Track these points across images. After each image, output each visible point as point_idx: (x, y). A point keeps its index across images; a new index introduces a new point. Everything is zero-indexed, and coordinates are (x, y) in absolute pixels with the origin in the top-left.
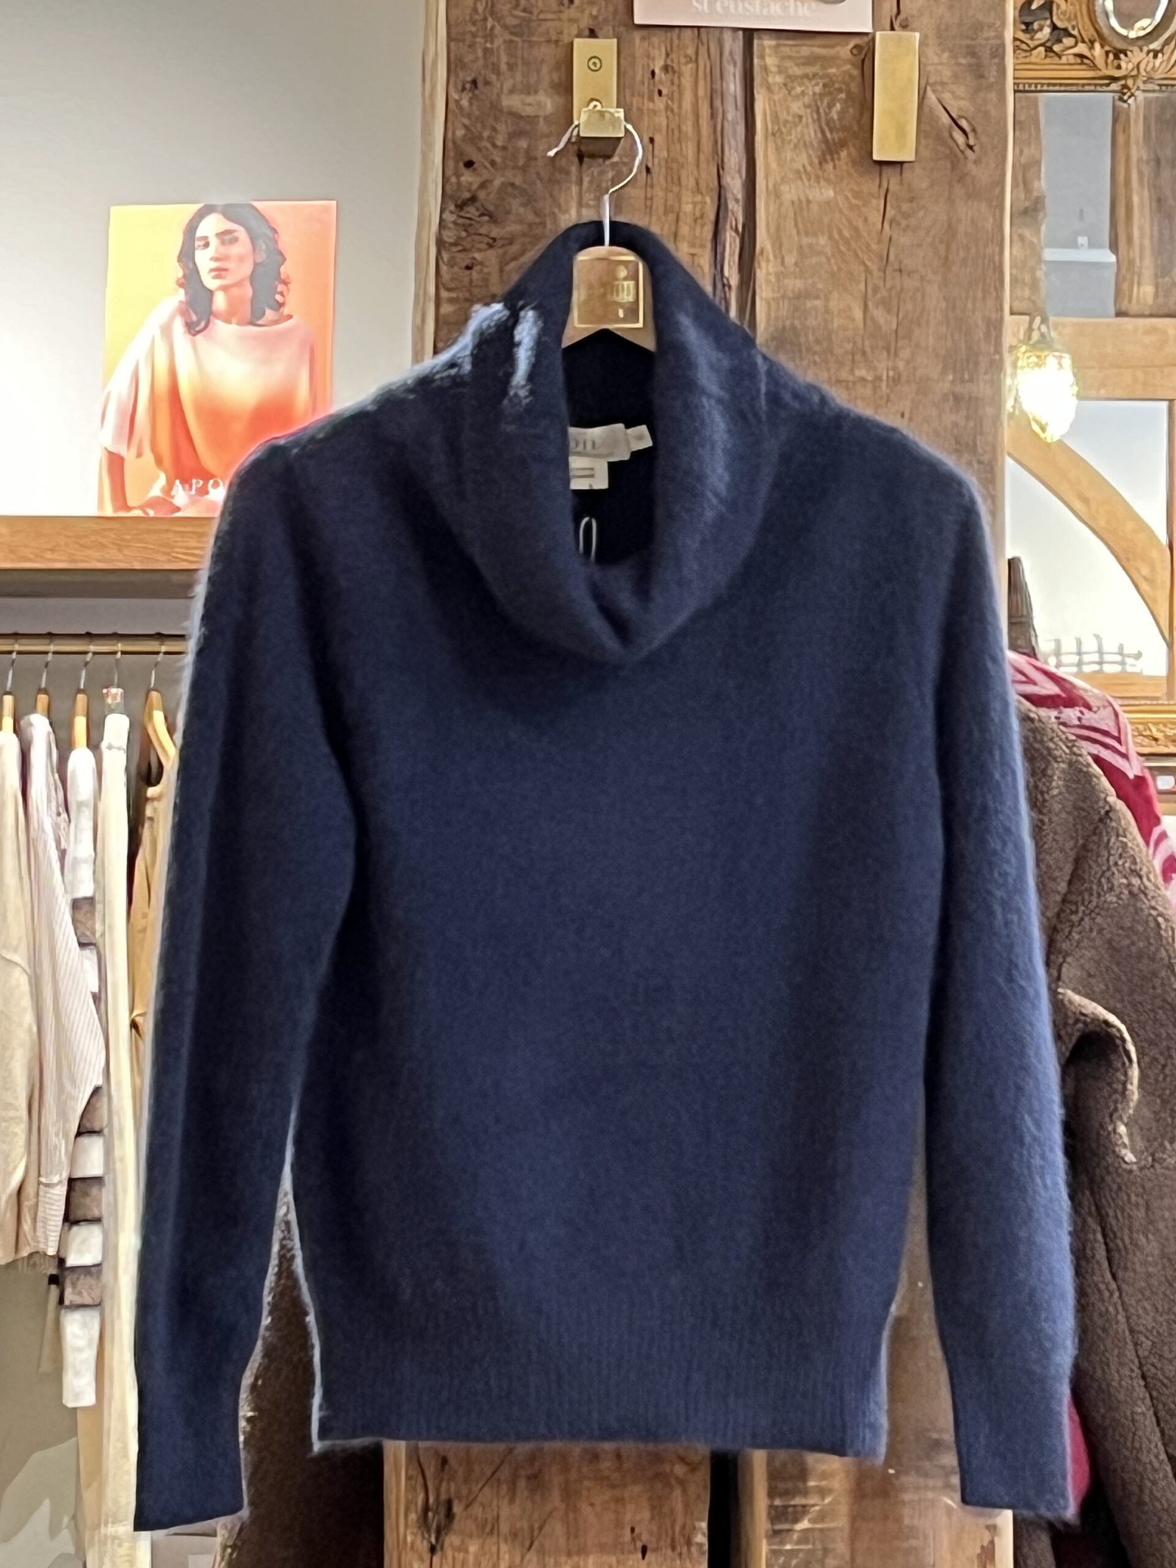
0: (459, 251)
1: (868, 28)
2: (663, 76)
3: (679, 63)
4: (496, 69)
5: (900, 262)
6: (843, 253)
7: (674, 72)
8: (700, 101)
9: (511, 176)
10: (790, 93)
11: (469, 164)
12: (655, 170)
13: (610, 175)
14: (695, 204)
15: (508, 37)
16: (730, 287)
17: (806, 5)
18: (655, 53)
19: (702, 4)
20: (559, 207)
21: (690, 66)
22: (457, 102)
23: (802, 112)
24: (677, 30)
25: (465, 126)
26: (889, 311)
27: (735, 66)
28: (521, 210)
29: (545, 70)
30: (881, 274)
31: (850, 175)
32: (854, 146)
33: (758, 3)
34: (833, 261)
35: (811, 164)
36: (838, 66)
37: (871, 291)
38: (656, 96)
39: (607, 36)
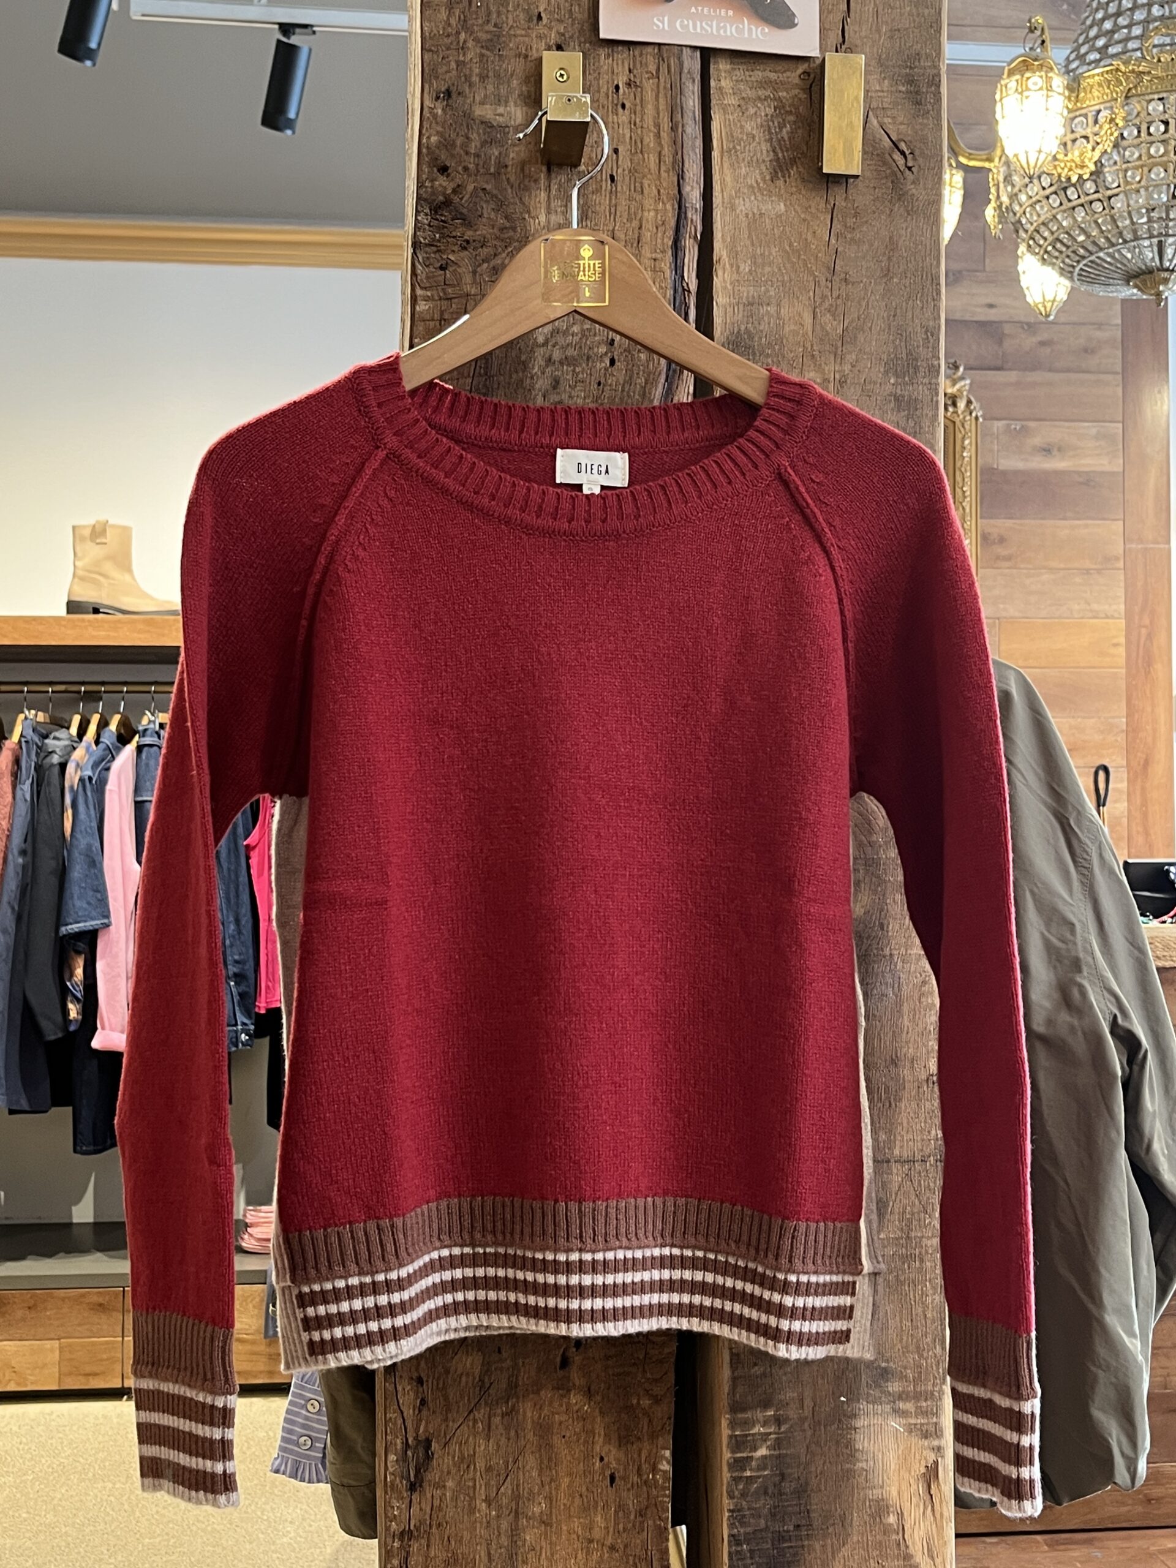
0: (435, 253)
1: (815, 53)
2: (626, 90)
3: (641, 79)
4: (467, 78)
5: (846, 273)
6: (792, 262)
7: (636, 86)
8: (661, 115)
9: (482, 182)
10: (743, 114)
11: (444, 170)
12: (619, 179)
14: (656, 211)
15: (480, 51)
16: (689, 291)
17: (760, 28)
18: (619, 68)
19: (663, 23)
20: (529, 212)
21: (651, 81)
22: (432, 110)
23: (754, 133)
24: (639, 46)
25: (440, 134)
26: (833, 315)
27: (693, 83)
28: (493, 215)
29: (515, 82)
30: (829, 284)
31: (799, 191)
32: (802, 163)
33: (714, 23)
34: (784, 271)
35: (764, 180)
36: (790, 91)
37: (818, 301)
38: (620, 110)
39: (574, 50)
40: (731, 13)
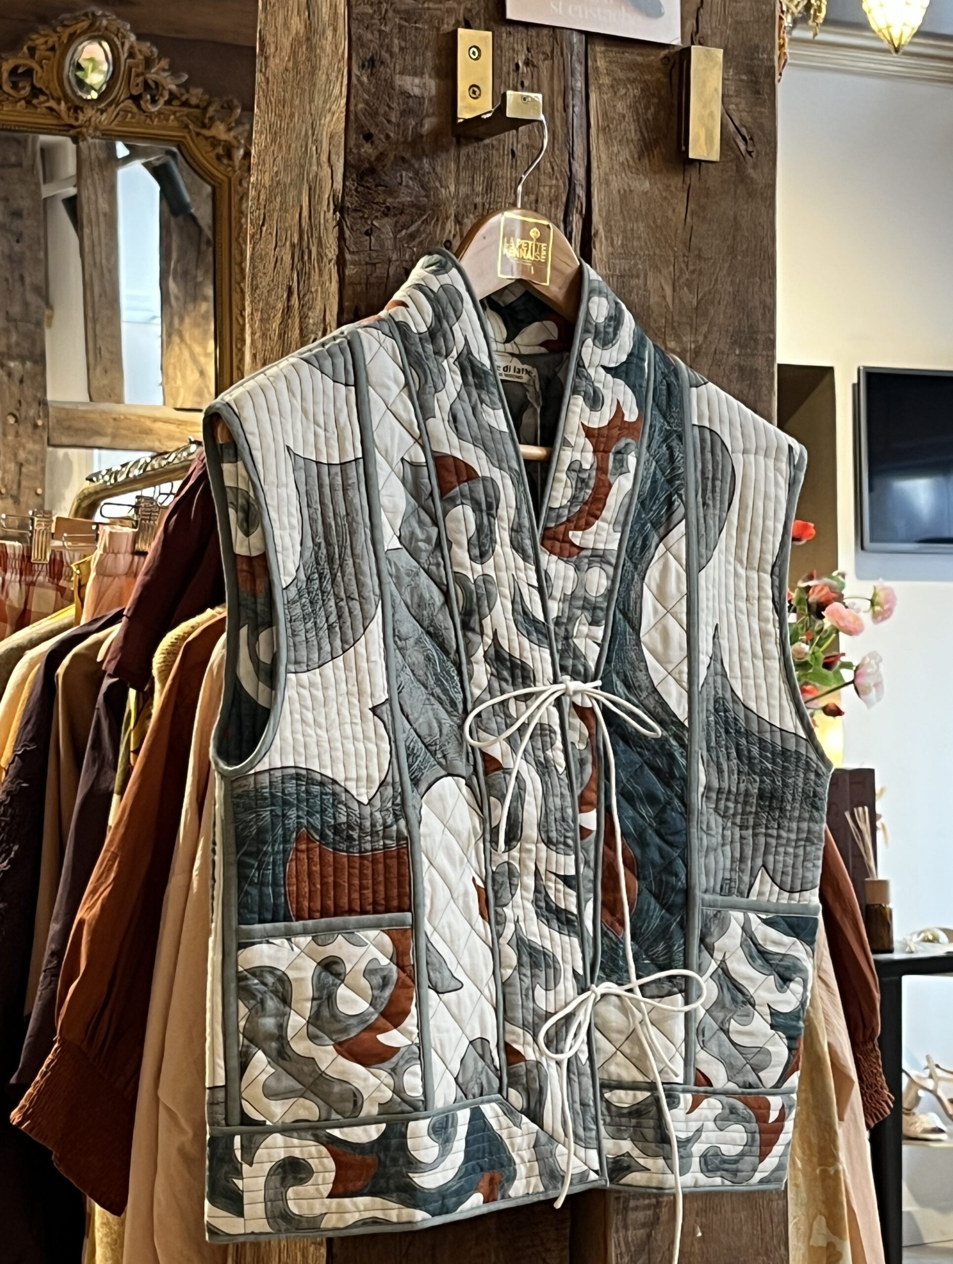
0: (361, 218)
1: (677, 41)
2: (525, 69)
3: (537, 59)
4: (388, 48)
5: (700, 250)
6: (658, 239)
7: (534, 66)
8: (555, 95)
9: (401, 150)
10: (615, 93)
11: (368, 137)
14: (551, 187)
17: (634, 18)
18: (520, 48)
19: (558, 6)
20: (440, 182)
21: (546, 62)
22: (357, 78)
23: (624, 112)
24: (536, 28)
25: (367, 103)
26: (691, 292)
27: (579, 65)
28: (411, 183)
29: (429, 55)
30: (686, 259)
32: (664, 145)
34: (649, 245)
35: (632, 158)
36: (652, 74)
37: (677, 274)
38: (519, 87)
39: (483, 28)
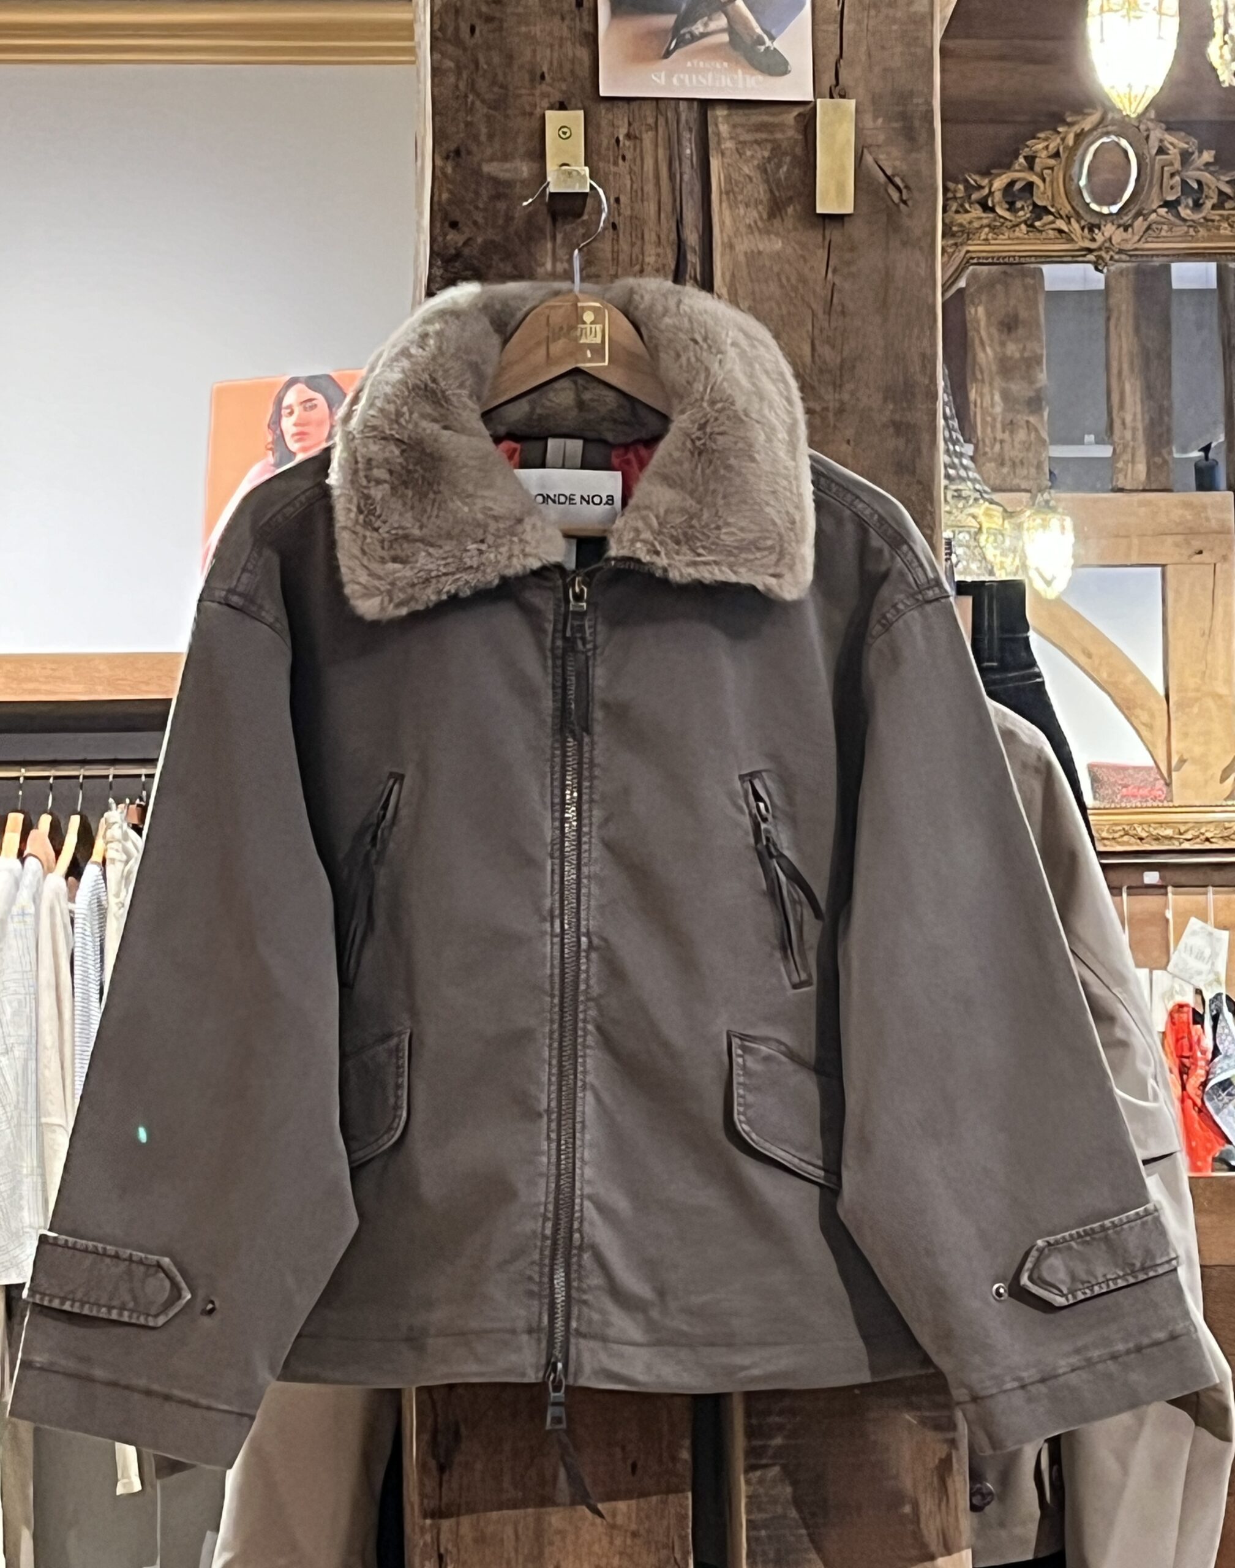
1: (809, 97)
2: (627, 143)
3: (641, 132)
4: (476, 138)
5: (843, 306)
6: (791, 299)
7: (636, 138)
8: (660, 165)
9: (490, 234)
10: (740, 155)
11: (454, 225)
12: (621, 227)
13: (581, 231)
14: (658, 255)
15: (485, 110)
17: (754, 78)
18: (620, 123)
19: (660, 78)
20: (536, 260)
21: (650, 133)
22: (442, 169)
23: (752, 174)
24: (638, 102)
25: (450, 191)
26: (833, 347)
27: (690, 130)
28: (501, 265)
29: (520, 140)
30: (827, 317)
31: (795, 229)
32: (800, 202)
33: (710, 75)
34: (783, 307)
35: (761, 218)
36: (783, 131)
37: (817, 332)
38: (620, 161)
39: (576, 108)
40: (725, 64)
